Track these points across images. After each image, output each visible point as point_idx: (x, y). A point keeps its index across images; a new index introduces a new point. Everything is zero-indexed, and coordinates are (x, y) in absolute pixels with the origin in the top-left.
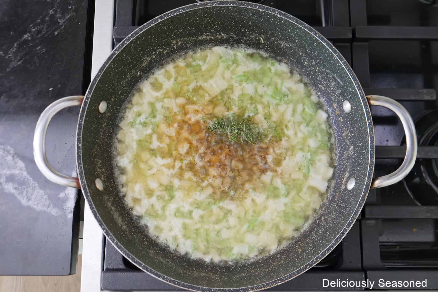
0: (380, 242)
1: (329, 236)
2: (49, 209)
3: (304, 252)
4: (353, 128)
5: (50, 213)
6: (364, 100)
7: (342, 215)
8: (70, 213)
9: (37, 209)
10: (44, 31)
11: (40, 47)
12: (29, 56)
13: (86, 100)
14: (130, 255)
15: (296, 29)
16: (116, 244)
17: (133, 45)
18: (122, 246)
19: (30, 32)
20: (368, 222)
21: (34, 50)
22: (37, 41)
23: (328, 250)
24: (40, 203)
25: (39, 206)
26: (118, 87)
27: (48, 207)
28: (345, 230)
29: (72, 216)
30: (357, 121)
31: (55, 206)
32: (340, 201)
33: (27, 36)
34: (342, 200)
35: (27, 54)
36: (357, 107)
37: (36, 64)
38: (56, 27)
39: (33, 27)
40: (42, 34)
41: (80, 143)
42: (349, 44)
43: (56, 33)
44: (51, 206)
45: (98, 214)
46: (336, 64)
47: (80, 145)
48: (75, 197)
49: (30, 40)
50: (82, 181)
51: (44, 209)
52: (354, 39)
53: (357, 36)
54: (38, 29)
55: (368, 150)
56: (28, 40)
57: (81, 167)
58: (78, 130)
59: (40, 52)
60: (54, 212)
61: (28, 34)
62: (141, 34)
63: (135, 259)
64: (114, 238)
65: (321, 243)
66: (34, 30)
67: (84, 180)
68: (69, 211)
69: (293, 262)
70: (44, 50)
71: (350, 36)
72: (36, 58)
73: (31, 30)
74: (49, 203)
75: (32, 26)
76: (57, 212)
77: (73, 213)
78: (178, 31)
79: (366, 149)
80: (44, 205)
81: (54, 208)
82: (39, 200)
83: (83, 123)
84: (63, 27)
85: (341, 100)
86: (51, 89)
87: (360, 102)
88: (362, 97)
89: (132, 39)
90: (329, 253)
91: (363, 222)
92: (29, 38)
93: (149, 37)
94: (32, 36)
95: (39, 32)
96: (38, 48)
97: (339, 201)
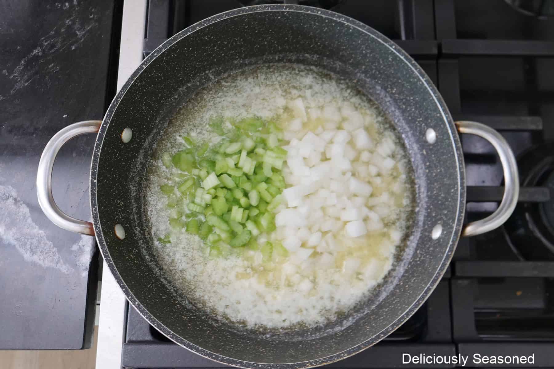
0: (475, 309)
1: (409, 298)
2: (59, 265)
3: (377, 318)
4: (439, 162)
5: (60, 270)
6: (451, 127)
7: (425, 270)
8: (84, 270)
9: (43, 265)
10: (59, 45)
11: (52, 65)
12: (38, 76)
13: (105, 125)
14: (155, 321)
15: (367, 40)
16: (138, 307)
17: (165, 58)
18: (146, 309)
19: (41, 46)
20: (460, 282)
21: (46, 68)
22: (50, 57)
23: (407, 314)
24: (47, 257)
25: (46, 261)
26: (146, 111)
27: (57, 263)
28: (429, 289)
29: (87, 273)
30: (443, 154)
31: (66, 261)
32: (423, 255)
33: (37, 51)
34: (426, 253)
35: (36, 73)
36: (443, 135)
37: (48, 85)
38: (74, 40)
39: (44, 41)
40: (56, 49)
41: (95, 179)
42: (434, 62)
43: (73, 48)
44: (62, 261)
45: (115, 268)
46: (417, 82)
47: (95, 181)
48: (91, 250)
49: (41, 56)
50: (97, 226)
51: (53, 265)
52: (440, 55)
53: (444, 51)
54: (51, 43)
55: (457, 189)
56: (38, 56)
57: (96, 208)
58: (94, 162)
59: (53, 71)
60: (64, 269)
61: (39, 49)
62: (175, 44)
63: (161, 325)
64: (136, 299)
65: (399, 306)
66: (46, 44)
67: (99, 225)
68: (84, 268)
69: (364, 331)
70: (58, 68)
71: (435, 51)
72: (47, 77)
73: (43, 44)
74: (59, 258)
75: (44, 39)
76: (68, 269)
77: (88, 271)
78: (222, 42)
79: (454, 188)
80: (52, 261)
81: (65, 263)
82: (46, 253)
83: (99, 153)
84: (82, 41)
85: (424, 128)
86: (65, 116)
87: (447, 129)
88: (450, 123)
89: (163, 51)
90: (408, 319)
91: (453, 281)
92: (40, 54)
93: (186, 49)
94: (43, 51)
95: (53, 46)
96: (51, 66)
97: (421, 254)
